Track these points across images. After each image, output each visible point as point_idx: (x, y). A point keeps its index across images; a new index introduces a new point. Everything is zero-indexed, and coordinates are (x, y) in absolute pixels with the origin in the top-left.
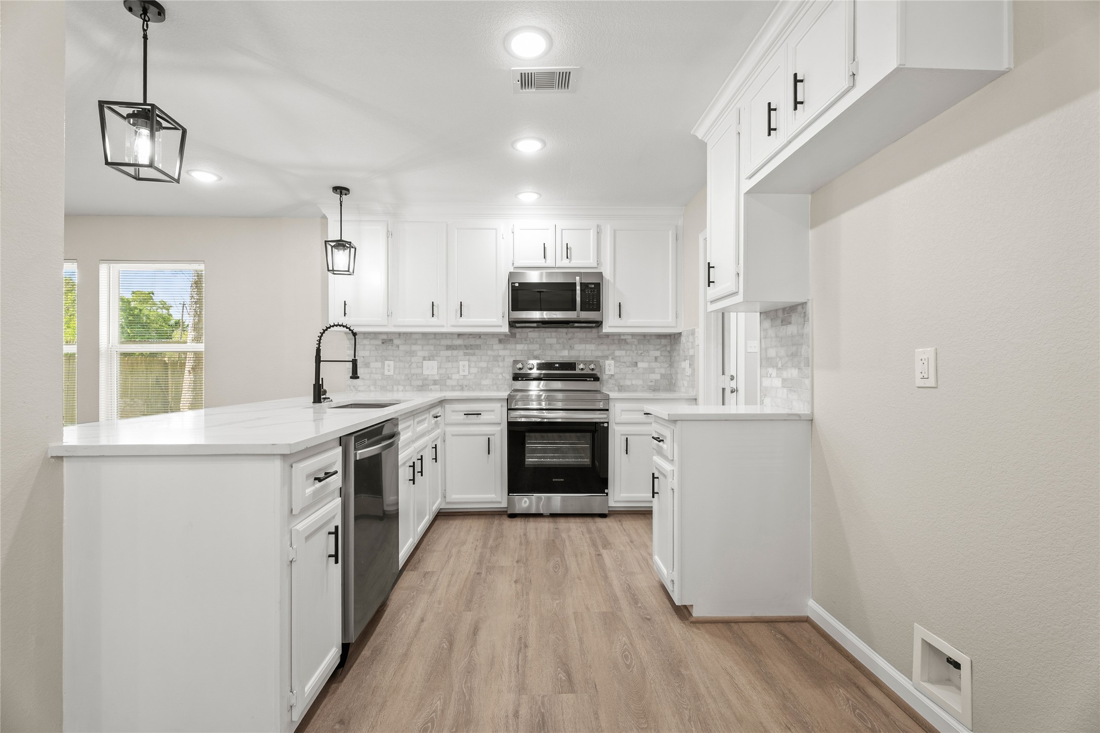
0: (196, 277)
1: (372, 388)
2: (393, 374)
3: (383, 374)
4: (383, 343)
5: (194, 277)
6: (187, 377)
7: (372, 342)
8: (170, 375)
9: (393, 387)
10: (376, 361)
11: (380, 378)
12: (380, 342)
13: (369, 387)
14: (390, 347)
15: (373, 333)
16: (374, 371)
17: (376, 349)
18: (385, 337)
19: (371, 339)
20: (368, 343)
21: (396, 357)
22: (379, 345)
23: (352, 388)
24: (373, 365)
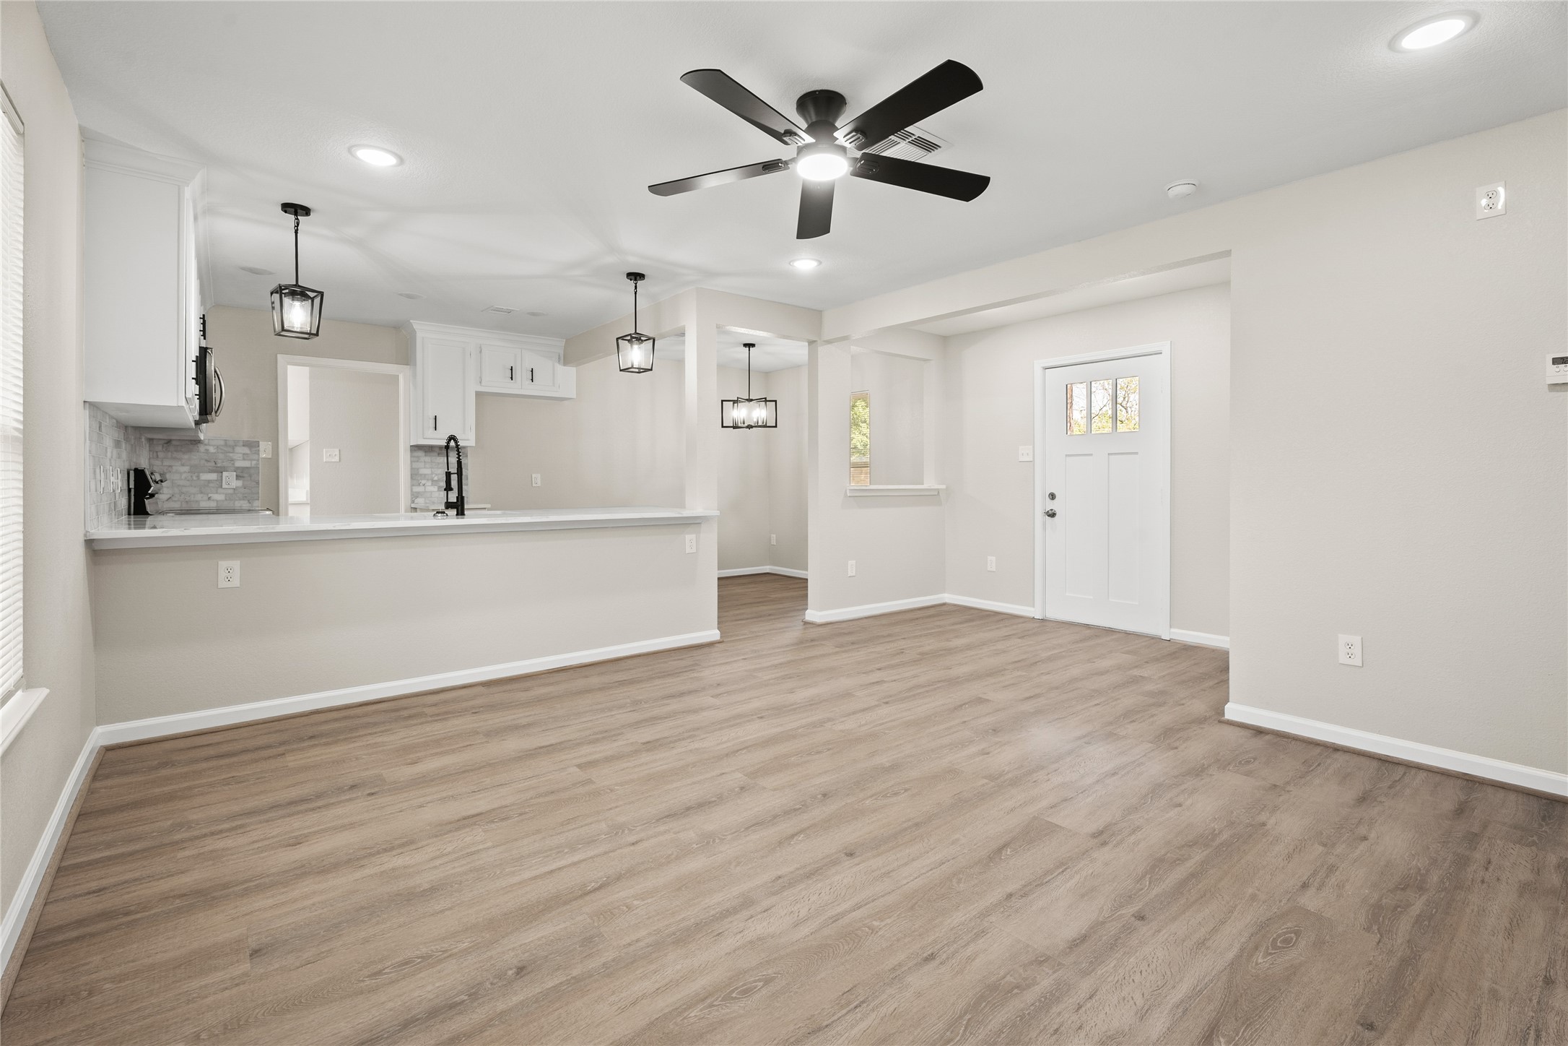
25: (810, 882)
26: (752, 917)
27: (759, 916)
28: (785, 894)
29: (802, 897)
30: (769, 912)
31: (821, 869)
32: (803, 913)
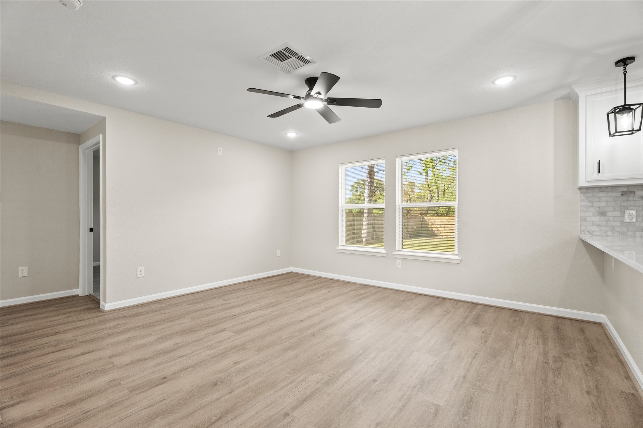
0: (369, 170)
1: (609, 233)
2: (635, 222)
3: (623, 222)
4: (622, 195)
5: (368, 170)
6: (365, 221)
7: (609, 194)
8: (355, 220)
9: (635, 233)
10: (614, 210)
11: (619, 225)
12: (619, 194)
13: (606, 232)
14: (631, 198)
15: (610, 187)
16: (612, 219)
17: (614, 200)
18: (625, 189)
19: (609, 192)
20: (605, 195)
21: (639, 206)
22: (618, 197)
23: (586, 233)
24: (609, 214)
25: (304, 396)
26: (323, 379)
27: (320, 380)
28: (313, 389)
29: (306, 389)
30: (317, 382)
31: (300, 404)
32: (304, 383)
